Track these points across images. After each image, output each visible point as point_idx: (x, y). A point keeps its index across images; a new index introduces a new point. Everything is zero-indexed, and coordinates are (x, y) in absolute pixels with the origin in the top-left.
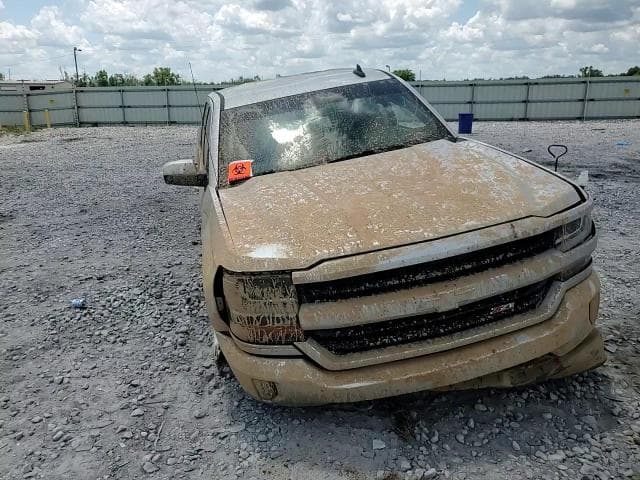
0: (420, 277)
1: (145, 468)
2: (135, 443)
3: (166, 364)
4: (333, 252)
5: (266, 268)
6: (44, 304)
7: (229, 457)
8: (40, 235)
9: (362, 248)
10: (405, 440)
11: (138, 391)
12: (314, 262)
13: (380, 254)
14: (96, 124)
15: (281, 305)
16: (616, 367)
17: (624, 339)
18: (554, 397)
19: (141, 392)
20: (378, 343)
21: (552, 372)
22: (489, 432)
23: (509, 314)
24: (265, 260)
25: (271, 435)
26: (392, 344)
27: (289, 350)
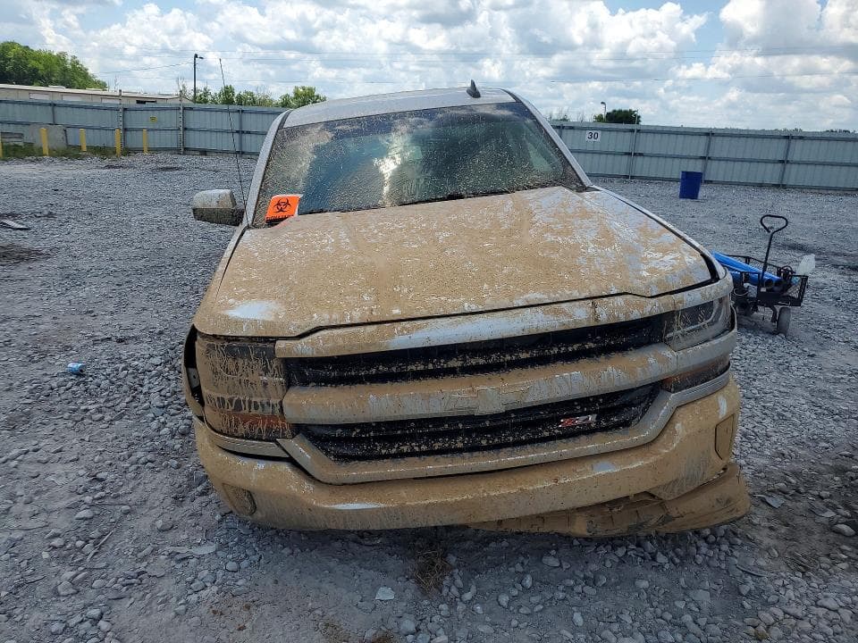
0: (455, 363)
1: (59, 588)
2: (63, 555)
3: (150, 457)
4: (336, 318)
5: (244, 331)
6: (35, 366)
7: (176, 587)
8: (73, 279)
9: (376, 316)
10: (424, 593)
11: (98, 486)
12: (307, 329)
13: (399, 326)
14: (204, 152)
15: (260, 386)
16: (771, 528)
17: (798, 491)
18: (661, 559)
19: (103, 489)
20: (394, 451)
21: (653, 522)
22: (549, 596)
23: (588, 431)
24: (243, 321)
25: (245, 564)
26: (412, 454)
27: (270, 449)
